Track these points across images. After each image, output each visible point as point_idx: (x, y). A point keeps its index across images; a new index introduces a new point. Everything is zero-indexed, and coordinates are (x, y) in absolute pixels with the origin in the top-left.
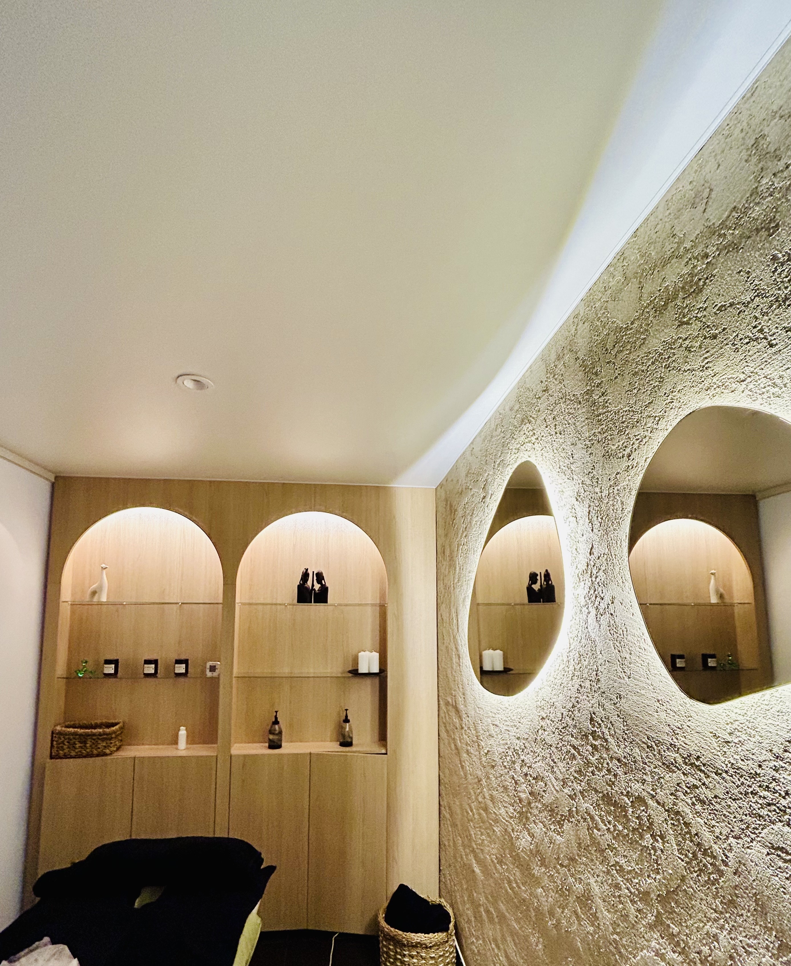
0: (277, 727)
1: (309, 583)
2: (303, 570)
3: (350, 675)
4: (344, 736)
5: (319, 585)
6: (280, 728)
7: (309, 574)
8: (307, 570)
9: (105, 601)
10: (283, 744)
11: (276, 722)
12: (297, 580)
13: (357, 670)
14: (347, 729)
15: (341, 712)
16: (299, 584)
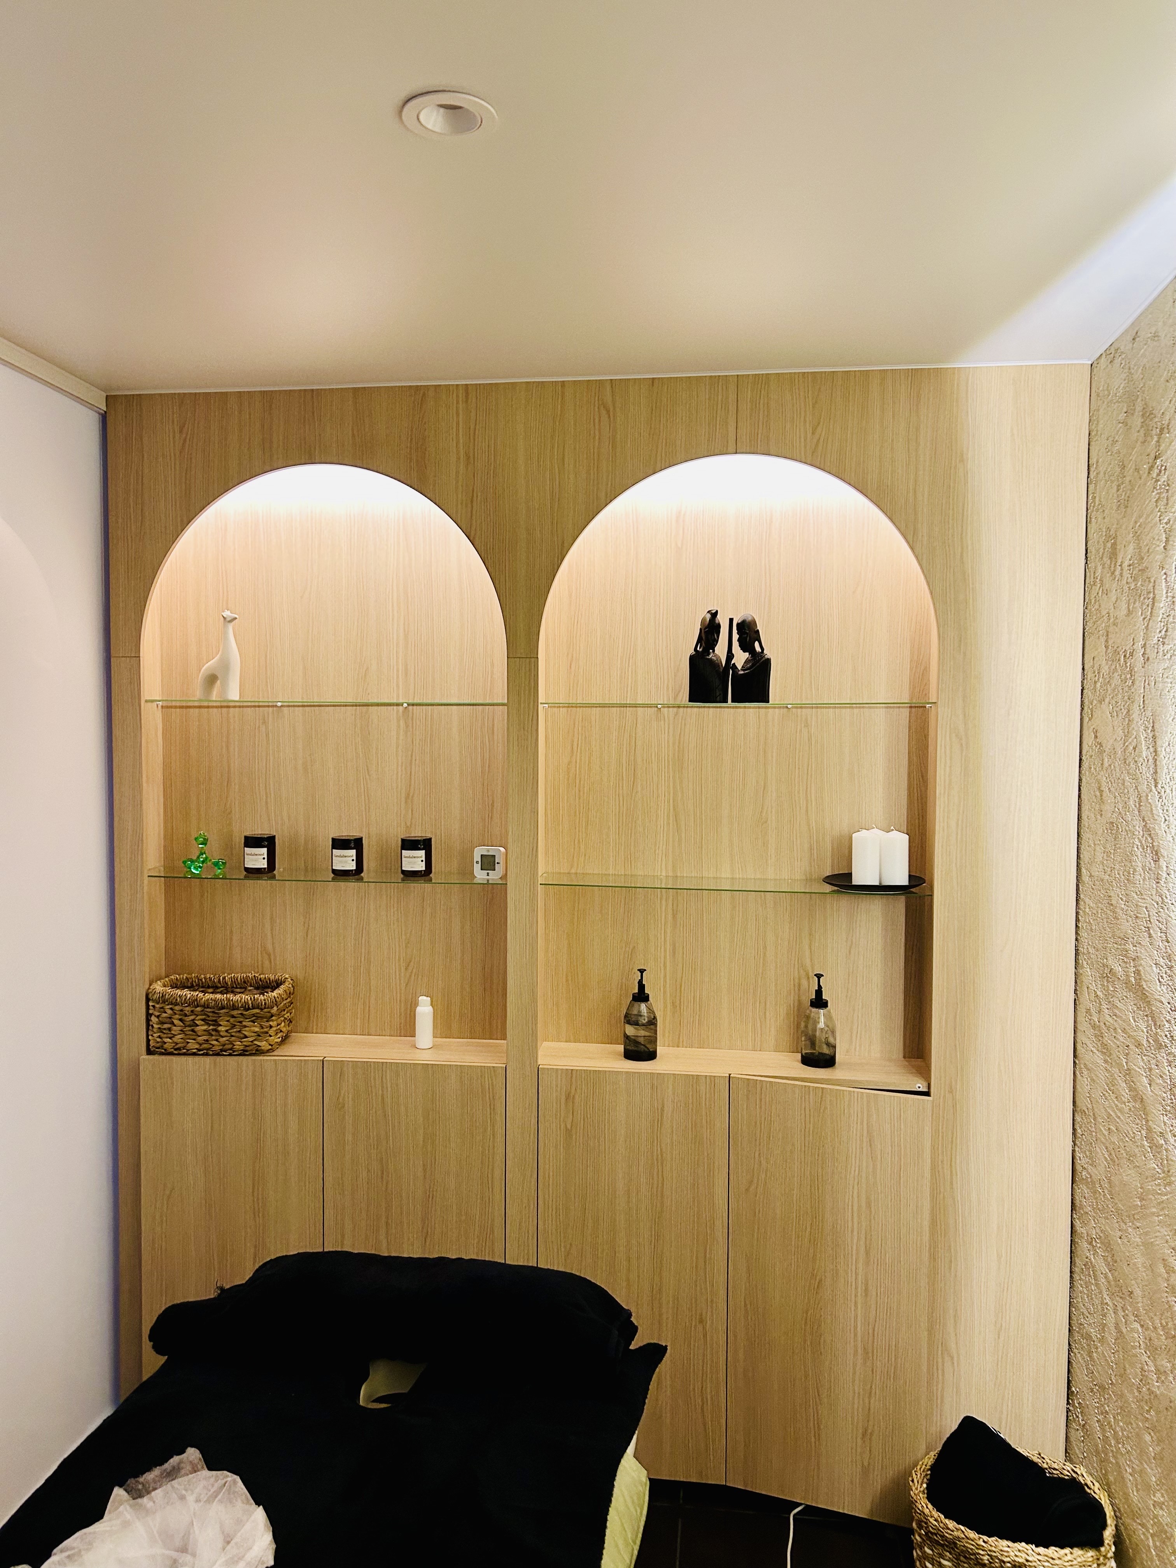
0: (643, 1006)
1: (720, 651)
2: (701, 614)
3: (828, 888)
4: (812, 1041)
5: (747, 655)
6: (650, 1010)
7: (719, 626)
8: (714, 615)
9: (237, 698)
10: (660, 1050)
11: (641, 996)
12: (689, 644)
13: (849, 876)
14: (821, 1025)
15: (804, 982)
16: (692, 651)
